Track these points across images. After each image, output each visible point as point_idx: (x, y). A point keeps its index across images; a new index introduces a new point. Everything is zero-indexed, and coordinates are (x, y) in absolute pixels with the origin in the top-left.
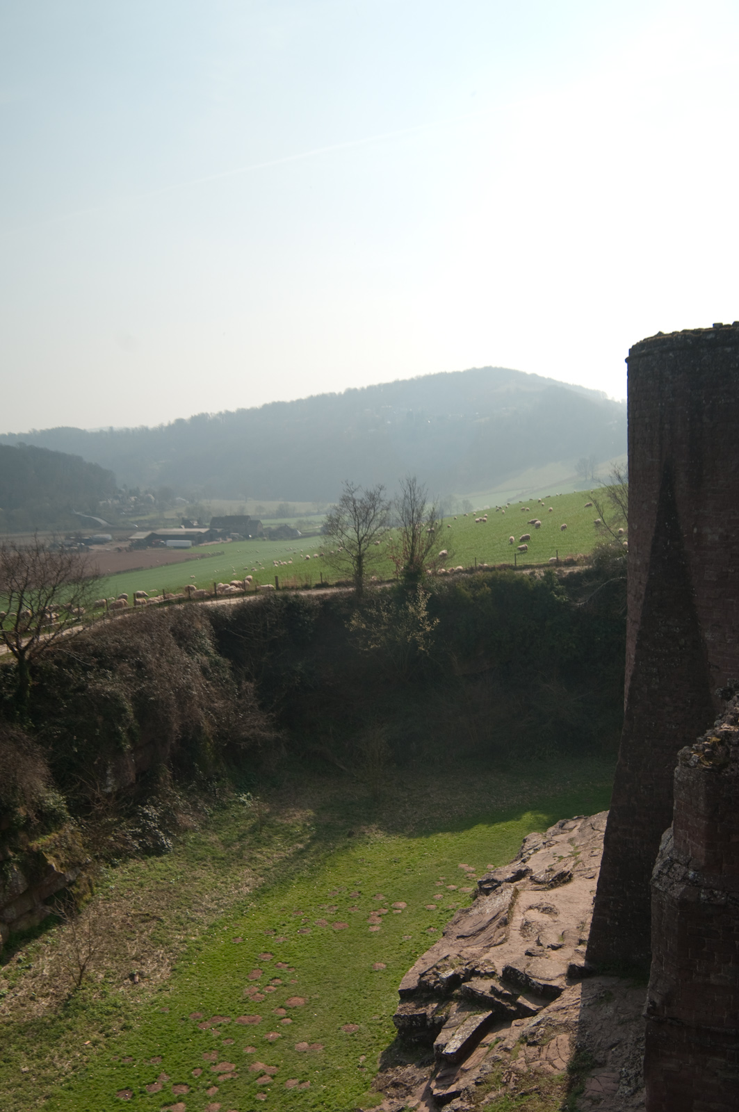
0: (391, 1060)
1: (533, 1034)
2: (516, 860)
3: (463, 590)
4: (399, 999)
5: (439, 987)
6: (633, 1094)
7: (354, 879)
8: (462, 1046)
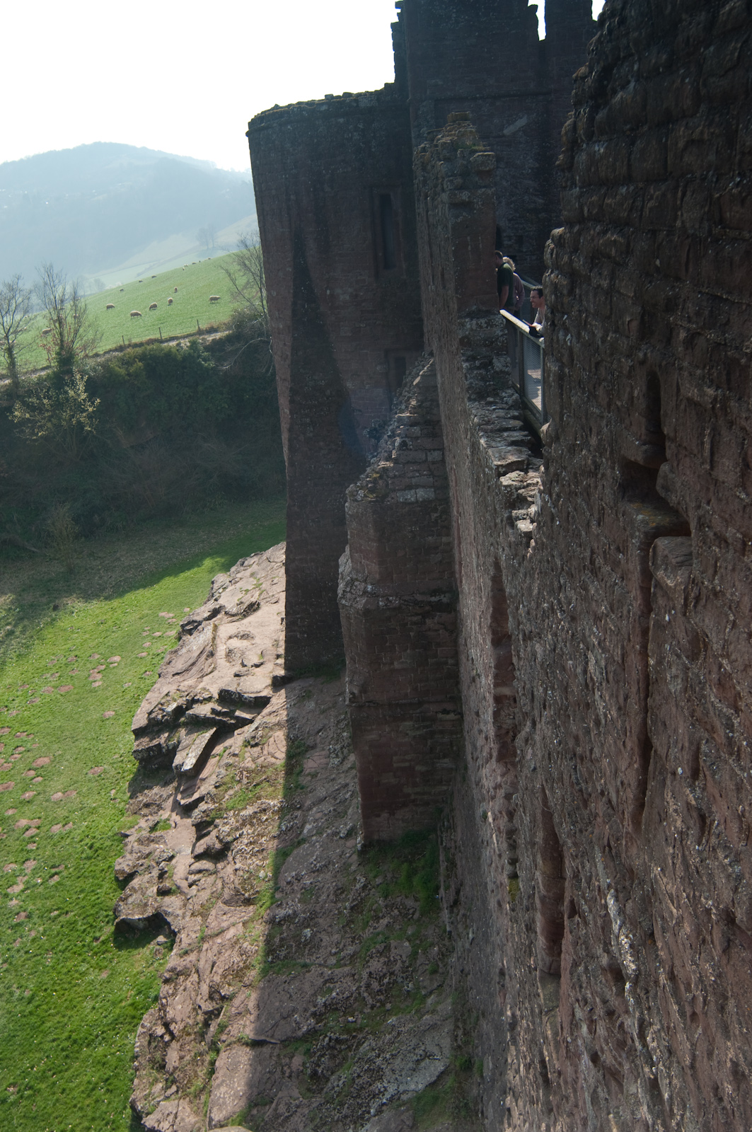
0: (137, 787)
1: (254, 738)
2: (209, 600)
4: (134, 737)
5: (167, 720)
6: (341, 763)
7: (68, 646)
8: (196, 761)
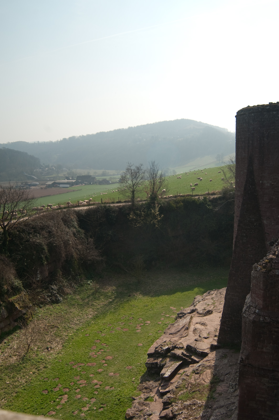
0: (144, 379)
1: (197, 370)
2: (192, 306)
3: (173, 204)
4: (147, 357)
5: (162, 353)
6: (234, 392)
7: (131, 312)
8: (171, 374)
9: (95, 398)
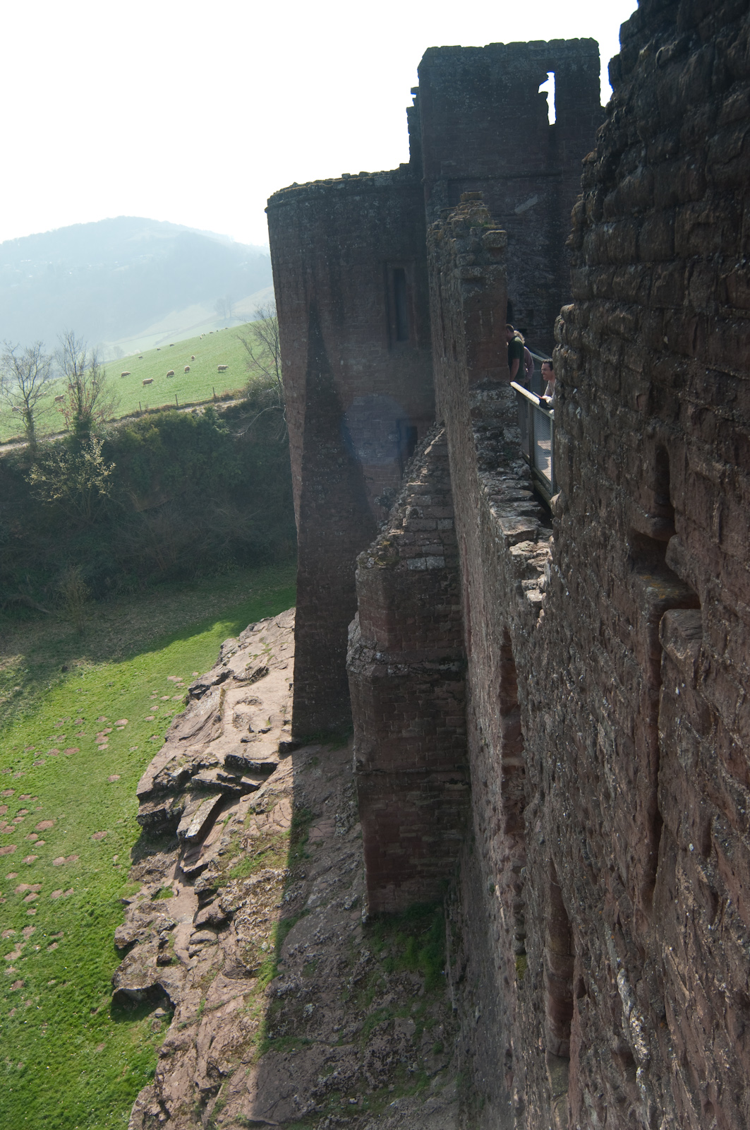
0: (140, 853)
1: (259, 805)
2: (218, 665)
3: (133, 434)
4: (138, 801)
5: (172, 785)
6: (347, 832)
7: (76, 708)
8: (201, 828)
9: (33, 926)
